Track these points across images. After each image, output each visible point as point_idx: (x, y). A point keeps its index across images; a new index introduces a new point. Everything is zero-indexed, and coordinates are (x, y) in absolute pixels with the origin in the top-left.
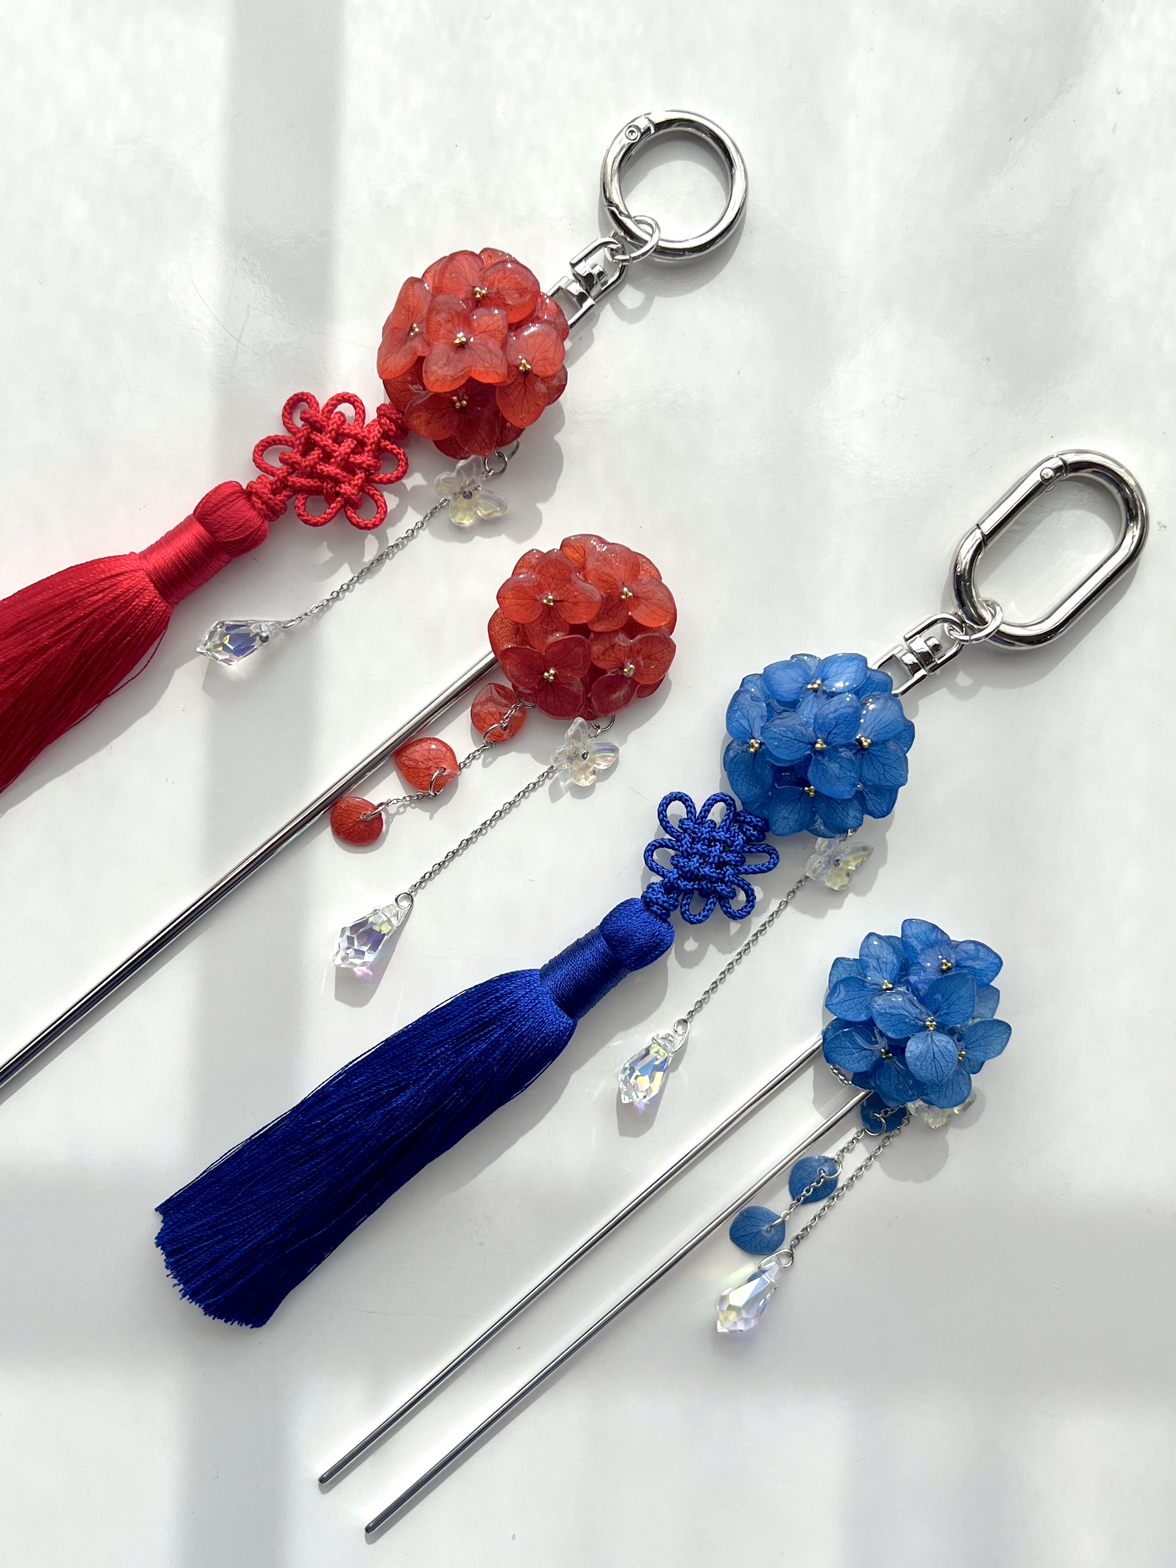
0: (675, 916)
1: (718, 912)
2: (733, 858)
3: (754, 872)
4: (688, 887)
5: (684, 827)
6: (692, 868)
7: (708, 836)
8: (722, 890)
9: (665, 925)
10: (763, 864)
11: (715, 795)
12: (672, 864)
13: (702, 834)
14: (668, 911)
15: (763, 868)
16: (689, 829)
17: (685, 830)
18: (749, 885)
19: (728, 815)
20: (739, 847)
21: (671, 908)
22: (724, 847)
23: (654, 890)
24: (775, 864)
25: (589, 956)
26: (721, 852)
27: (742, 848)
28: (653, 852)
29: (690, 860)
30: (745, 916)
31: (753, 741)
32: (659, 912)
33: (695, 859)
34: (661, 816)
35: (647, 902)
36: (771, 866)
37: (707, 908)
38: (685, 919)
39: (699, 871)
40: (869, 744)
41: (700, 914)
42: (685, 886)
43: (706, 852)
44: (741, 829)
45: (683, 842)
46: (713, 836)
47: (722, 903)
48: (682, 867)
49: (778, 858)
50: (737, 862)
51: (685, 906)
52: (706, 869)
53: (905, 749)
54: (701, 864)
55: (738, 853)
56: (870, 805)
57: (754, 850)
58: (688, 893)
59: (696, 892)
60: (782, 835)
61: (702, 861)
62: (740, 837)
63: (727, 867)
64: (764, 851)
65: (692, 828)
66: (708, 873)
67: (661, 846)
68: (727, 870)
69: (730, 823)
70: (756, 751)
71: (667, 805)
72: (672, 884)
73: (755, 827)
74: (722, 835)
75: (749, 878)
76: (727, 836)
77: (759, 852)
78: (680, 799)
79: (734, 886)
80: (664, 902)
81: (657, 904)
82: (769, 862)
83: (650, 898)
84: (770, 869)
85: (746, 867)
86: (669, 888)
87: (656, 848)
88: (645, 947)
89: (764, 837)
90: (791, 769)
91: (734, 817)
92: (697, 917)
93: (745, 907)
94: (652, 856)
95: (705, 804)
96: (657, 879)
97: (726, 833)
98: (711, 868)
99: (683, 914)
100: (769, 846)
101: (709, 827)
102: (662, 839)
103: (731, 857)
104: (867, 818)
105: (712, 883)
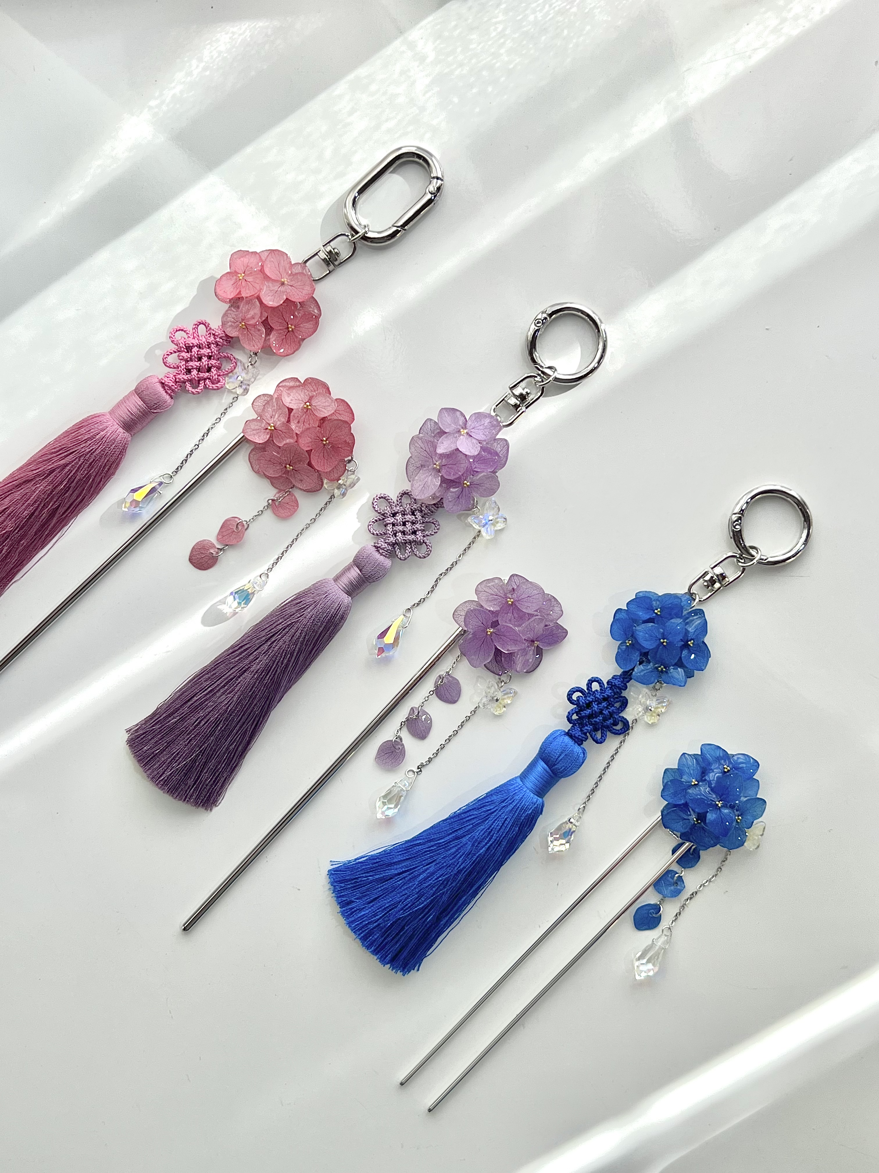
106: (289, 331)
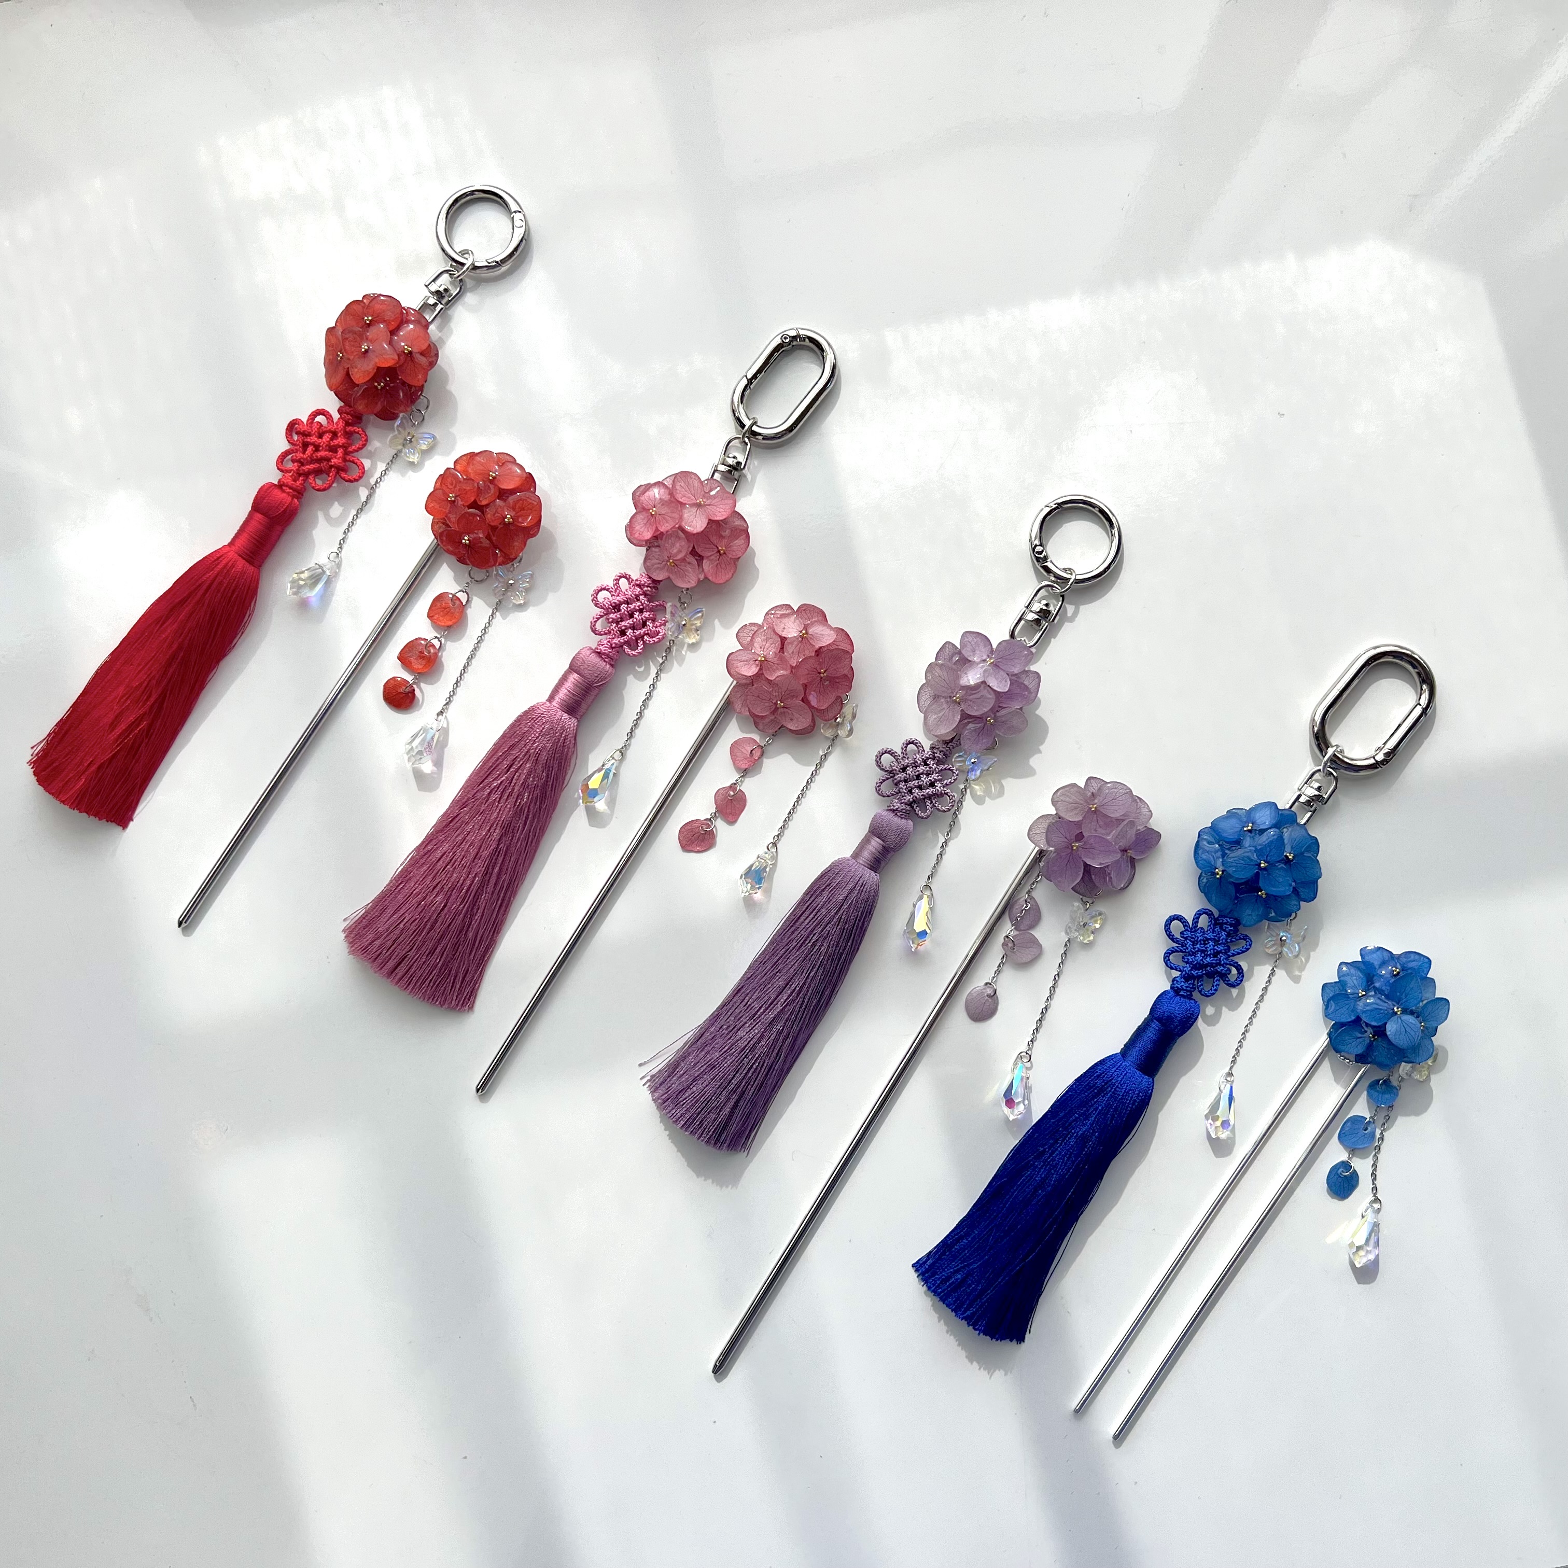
0: (1196, 995)
1: (1223, 985)
2: (1222, 948)
3: (1239, 954)
4: (1199, 974)
5: (1185, 936)
6: (1199, 960)
7: (1202, 938)
8: (1222, 970)
9: (1192, 1001)
10: (1243, 947)
11: (1198, 911)
12: (1184, 962)
13: (1198, 938)
14: (1191, 992)
15: (1244, 949)
16: (1188, 937)
17: (1186, 939)
18: (1237, 963)
19: (1211, 921)
20: (1224, 941)
21: (1192, 990)
22: (1214, 942)
23: (1177, 981)
24: (1250, 945)
25: (1151, 1034)
26: (1214, 946)
27: (1226, 940)
28: (1169, 957)
29: (1195, 957)
30: (1240, 984)
31: (1217, 870)
32: (1185, 994)
33: (1199, 955)
34: (1168, 933)
35: (1175, 990)
36: (1249, 947)
37: (1215, 984)
38: (1202, 995)
39: (1204, 962)
40: (1293, 857)
41: (1211, 989)
42: (1197, 973)
43: (1204, 948)
44: (1221, 928)
45: (1187, 946)
46: (1205, 937)
47: (1224, 978)
48: (1191, 962)
49: (1251, 940)
50: (1225, 950)
51: (1200, 986)
52: (1208, 959)
53: (1315, 855)
54: (1203, 957)
55: (1225, 944)
56: (1303, 895)
57: (1234, 940)
58: (1199, 977)
59: (1205, 977)
60: (1249, 926)
61: (1203, 955)
62: (1223, 934)
63: (1221, 955)
64: (1241, 939)
65: (1190, 935)
66: (1209, 961)
67: (1173, 952)
68: (1221, 956)
69: (1213, 926)
70: (1221, 876)
71: (1170, 924)
72: (1188, 974)
73: (1231, 925)
74: (1211, 935)
75: (1236, 959)
76: (1215, 935)
77: (1237, 940)
78: (1177, 919)
79: (1228, 966)
80: (1187, 987)
81: (1183, 989)
82: (1246, 945)
83: (1177, 987)
84: (1248, 949)
85: (1232, 952)
86: (1187, 977)
87: (1170, 954)
88: (1184, 1018)
89: (1238, 931)
90: (1246, 883)
91: (1216, 922)
92: (1210, 992)
93: (1238, 977)
94: (1169, 960)
95: (1194, 919)
96: (1176, 974)
97: (1213, 933)
98: (1211, 958)
99: (1200, 992)
100: (1242, 934)
101: (1201, 932)
102: (1173, 948)
103: (1220, 948)
104: (1302, 903)
105: (1213, 967)
106: (720, 555)
